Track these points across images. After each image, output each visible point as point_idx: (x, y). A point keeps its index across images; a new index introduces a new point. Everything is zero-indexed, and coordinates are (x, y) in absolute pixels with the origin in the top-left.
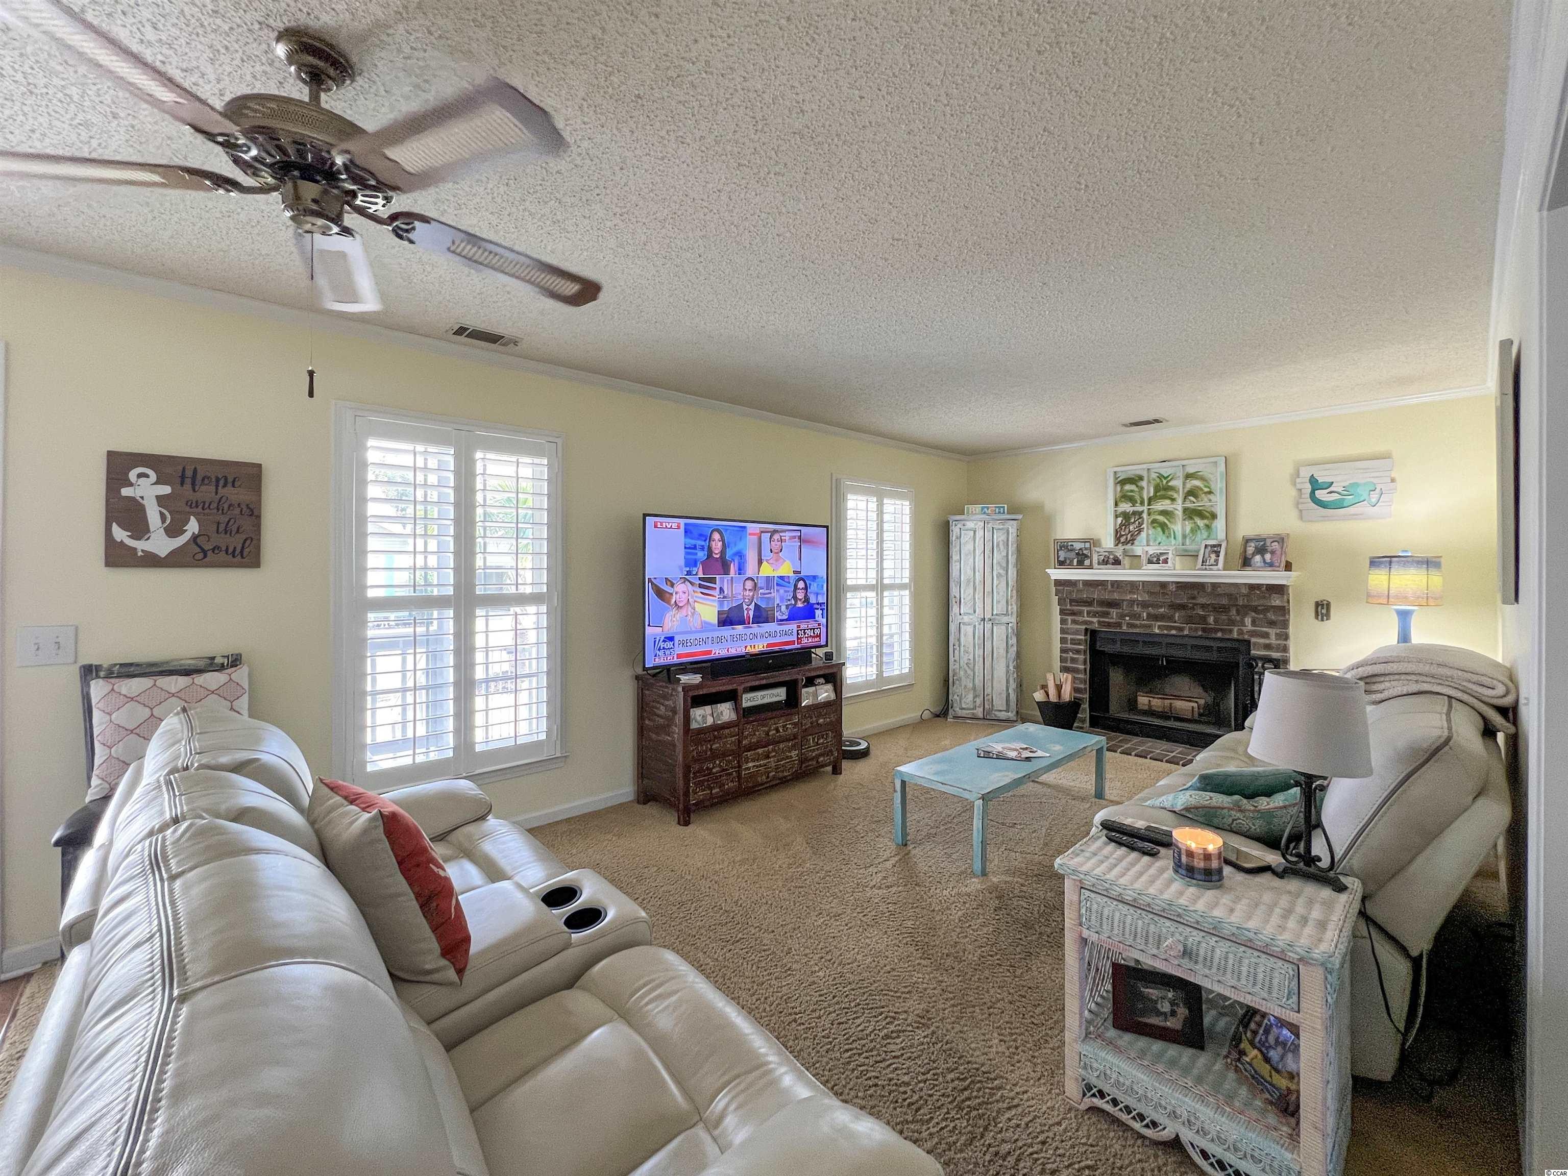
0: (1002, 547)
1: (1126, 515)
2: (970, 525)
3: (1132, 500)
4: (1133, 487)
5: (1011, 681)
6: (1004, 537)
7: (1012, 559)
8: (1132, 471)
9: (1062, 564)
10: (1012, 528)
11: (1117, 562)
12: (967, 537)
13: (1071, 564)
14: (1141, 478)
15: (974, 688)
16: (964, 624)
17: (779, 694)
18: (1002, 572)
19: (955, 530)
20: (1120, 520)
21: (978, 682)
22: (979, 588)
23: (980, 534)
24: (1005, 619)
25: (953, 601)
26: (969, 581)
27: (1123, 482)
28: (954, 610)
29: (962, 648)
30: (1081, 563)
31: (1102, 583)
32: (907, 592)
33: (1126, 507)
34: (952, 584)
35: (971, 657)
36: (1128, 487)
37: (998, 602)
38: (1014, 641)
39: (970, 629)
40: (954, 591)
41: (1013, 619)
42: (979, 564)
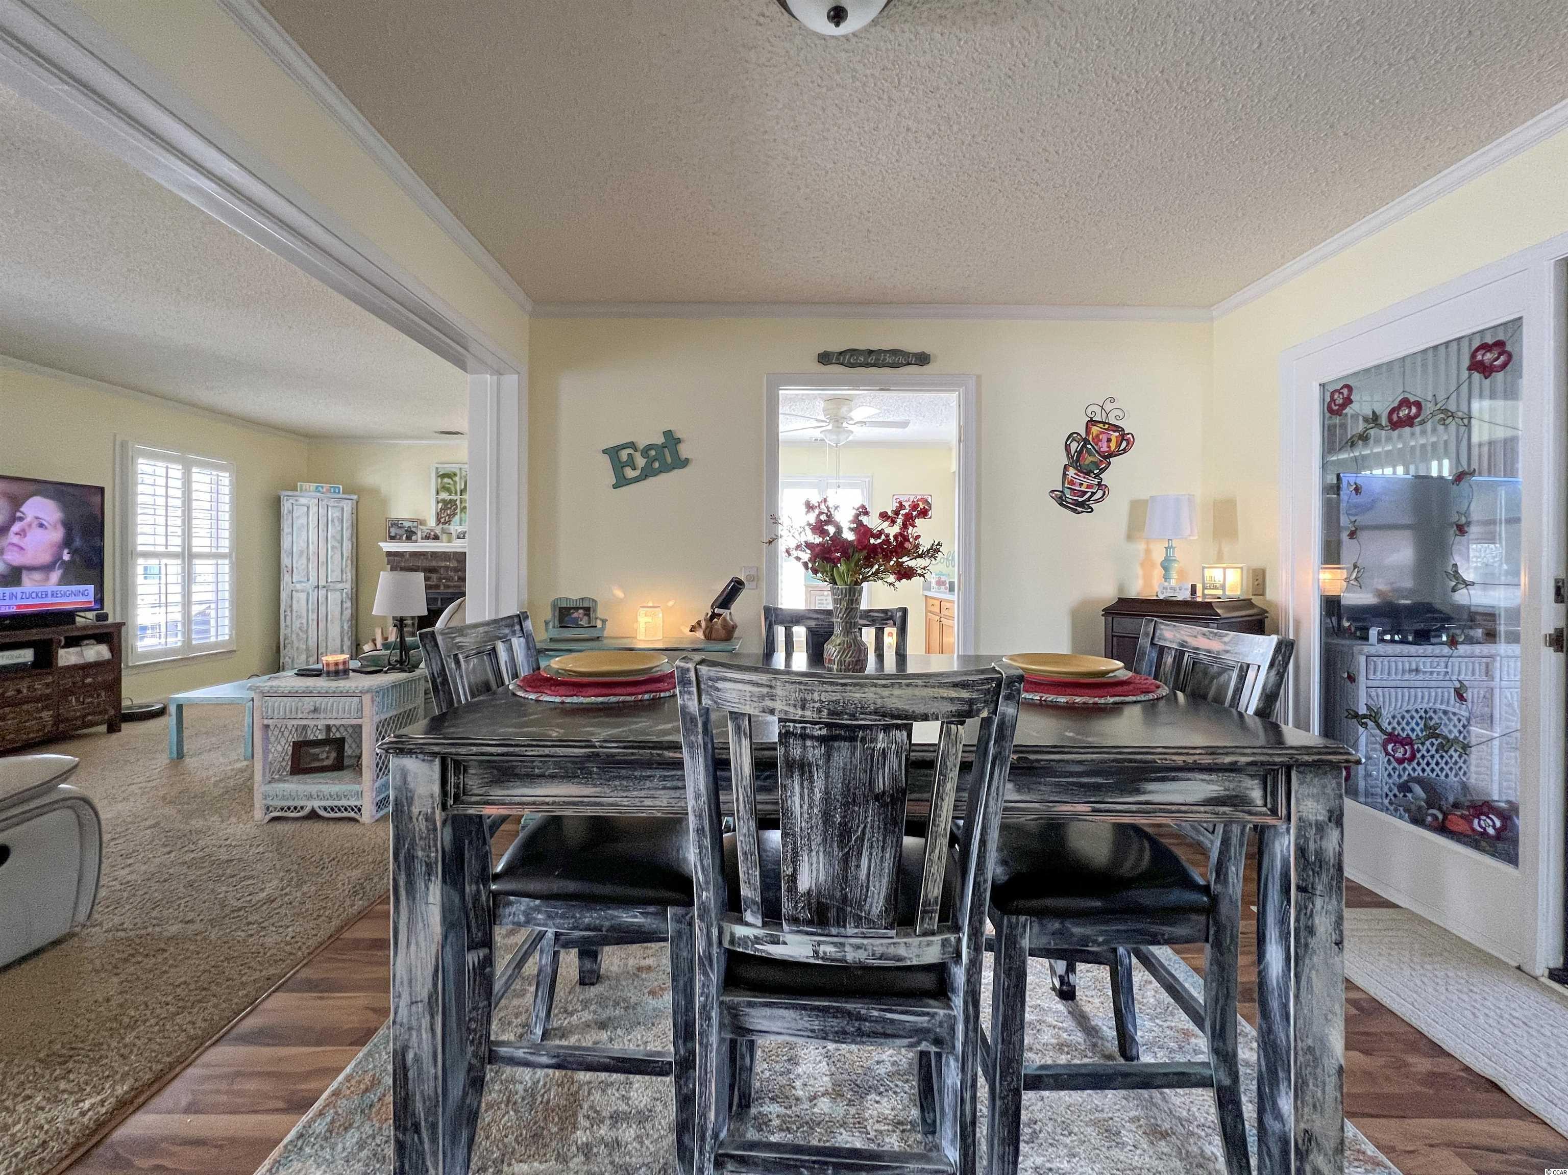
0: (337, 523)
1: (444, 501)
2: (303, 501)
3: (448, 490)
4: (449, 481)
5: (346, 639)
6: (337, 514)
7: (347, 534)
8: (449, 468)
9: (392, 538)
10: (348, 506)
11: (436, 538)
12: (299, 512)
13: (401, 538)
14: (455, 475)
15: (307, 649)
16: (297, 591)
17: (26, 656)
18: (338, 545)
19: (286, 506)
20: (440, 505)
21: (312, 643)
22: (313, 558)
23: (313, 510)
24: (340, 586)
25: (284, 570)
26: (301, 552)
27: (443, 476)
28: (286, 578)
29: (294, 614)
30: (409, 538)
31: (423, 554)
32: (227, 561)
33: (444, 495)
34: (283, 555)
35: (304, 621)
36: (446, 480)
37: (332, 571)
38: (348, 604)
39: (303, 596)
40: (285, 561)
41: (348, 586)
42: (313, 537)
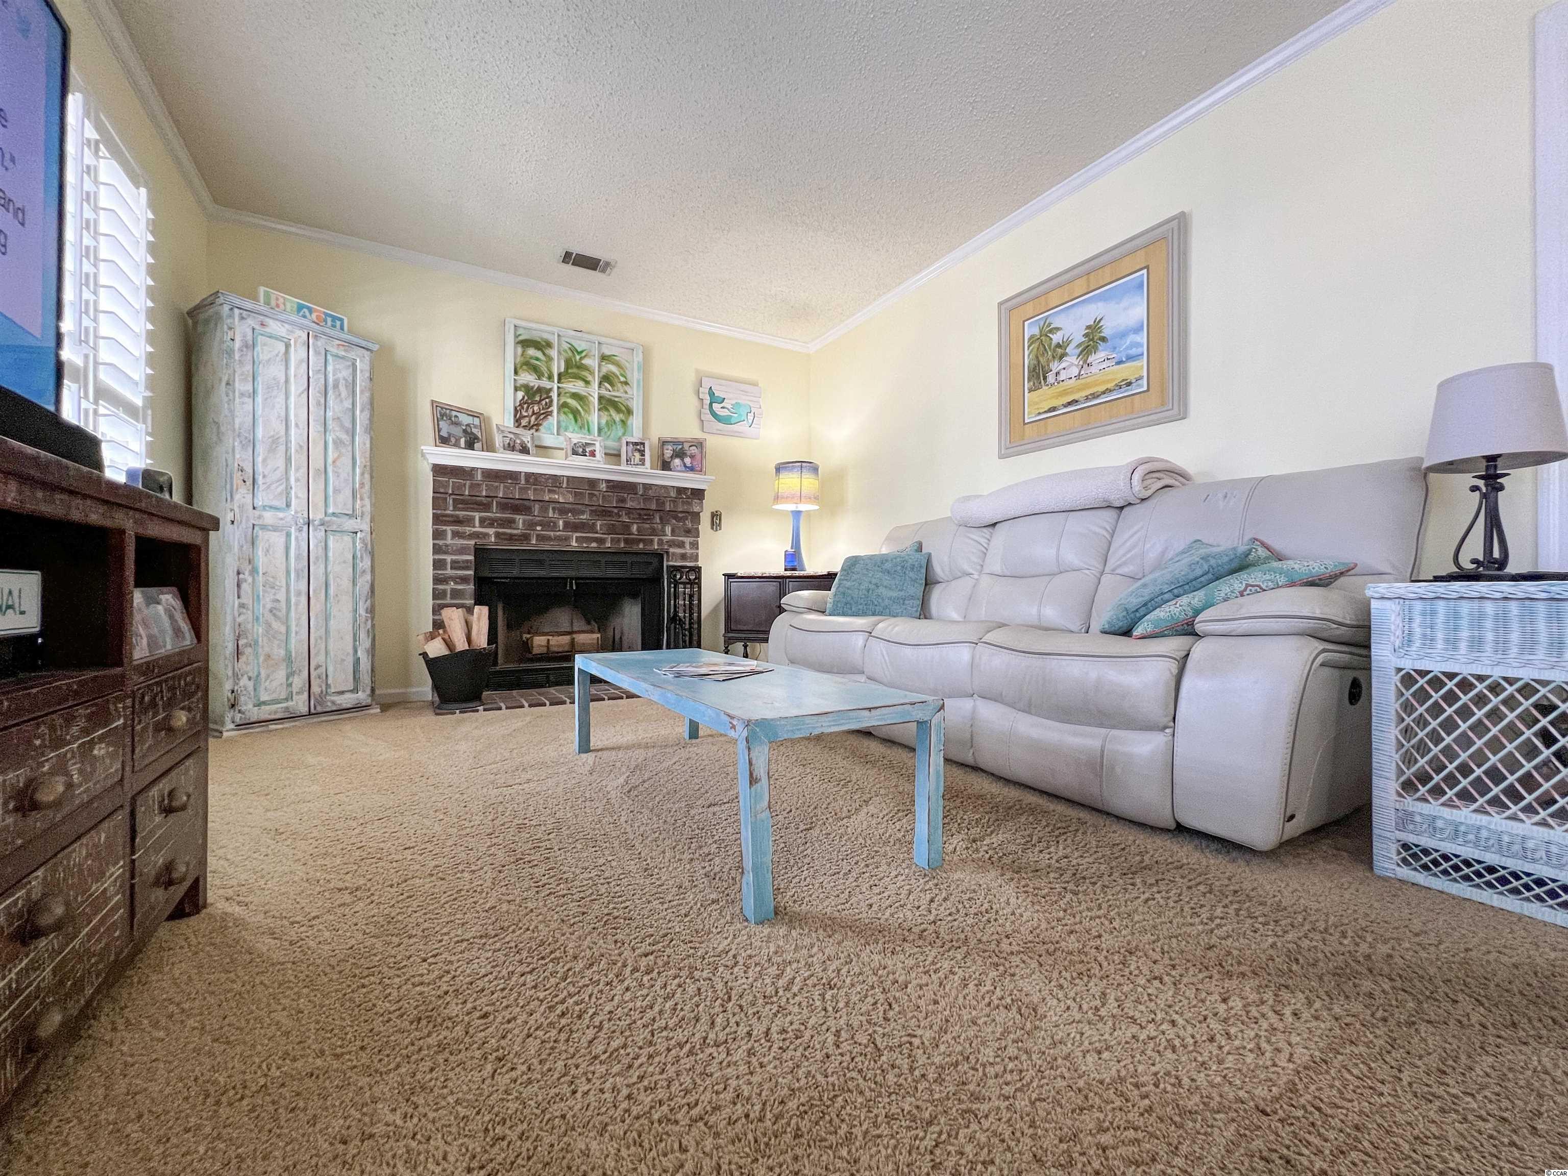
0: (344, 393)
1: (527, 389)
2: (275, 327)
3: (536, 370)
4: (539, 354)
5: (363, 635)
6: (344, 373)
7: (362, 417)
8: (540, 332)
9: (444, 441)
10: (363, 361)
11: (525, 450)
12: (268, 350)
13: (457, 445)
14: (549, 345)
15: (288, 659)
16: (264, 527)
18: (345, 437)
19: (241, 331)
20: (520, 395)
21: (297, 643)
22: (297, 459)
23: (298, 352)
24: (350, 524)
26: (275, 441)
27: (526, 344)
28: (241, 497)
29: (260, 579)
30: (470, 446)
33: (528, 378)
35: (282, 596)
36: (531, 352)
37: (337, 491)
38: (366, 563)
39: (277, 539)
40: (238, 455)
41: (364, 525)
42: (297, 414)
